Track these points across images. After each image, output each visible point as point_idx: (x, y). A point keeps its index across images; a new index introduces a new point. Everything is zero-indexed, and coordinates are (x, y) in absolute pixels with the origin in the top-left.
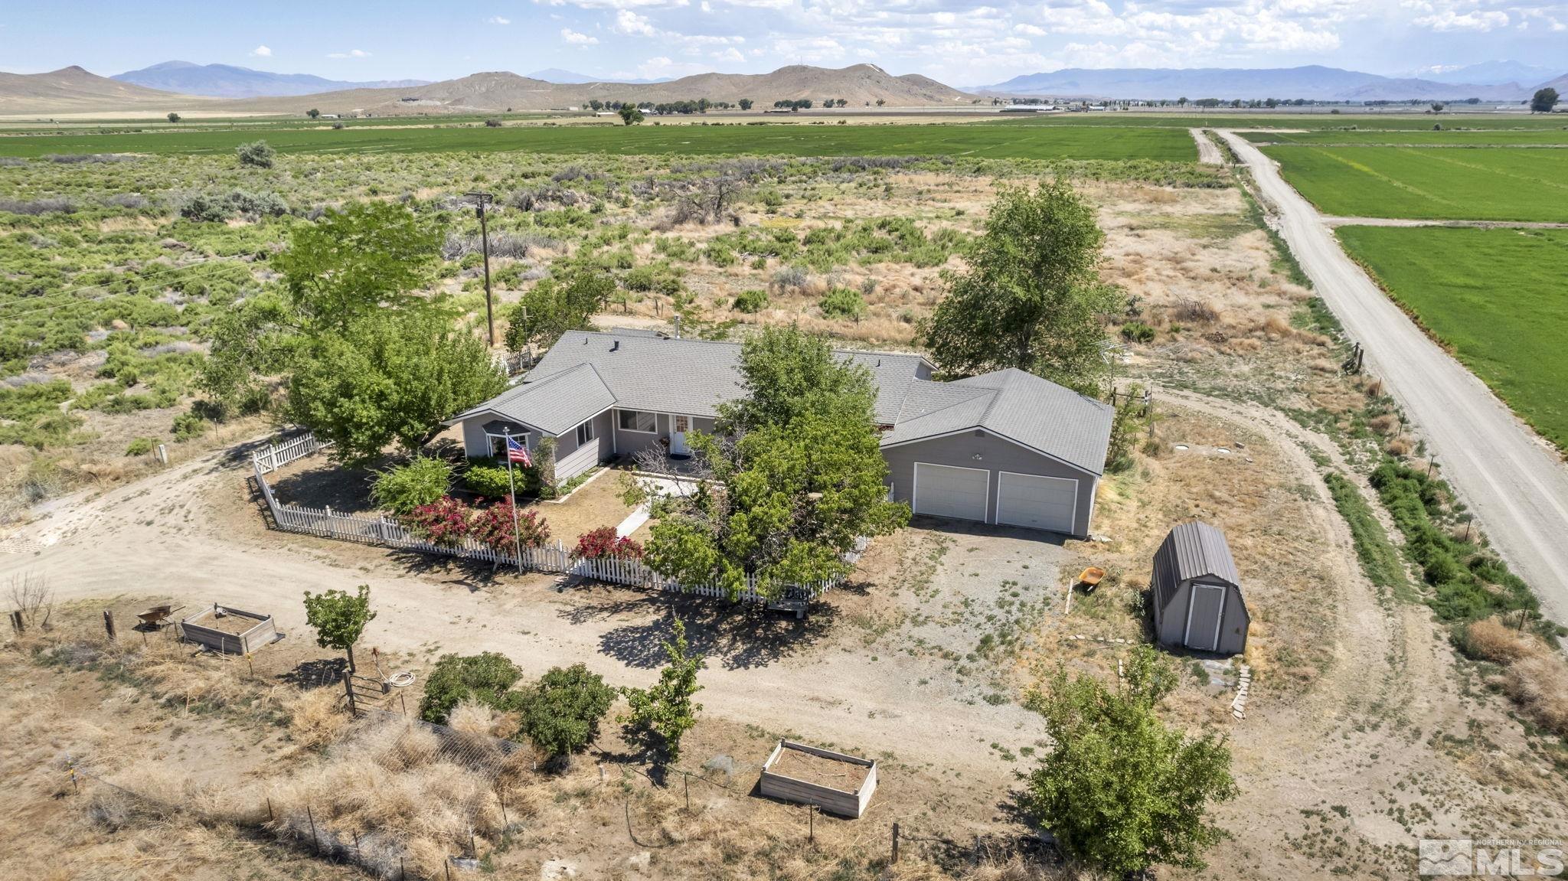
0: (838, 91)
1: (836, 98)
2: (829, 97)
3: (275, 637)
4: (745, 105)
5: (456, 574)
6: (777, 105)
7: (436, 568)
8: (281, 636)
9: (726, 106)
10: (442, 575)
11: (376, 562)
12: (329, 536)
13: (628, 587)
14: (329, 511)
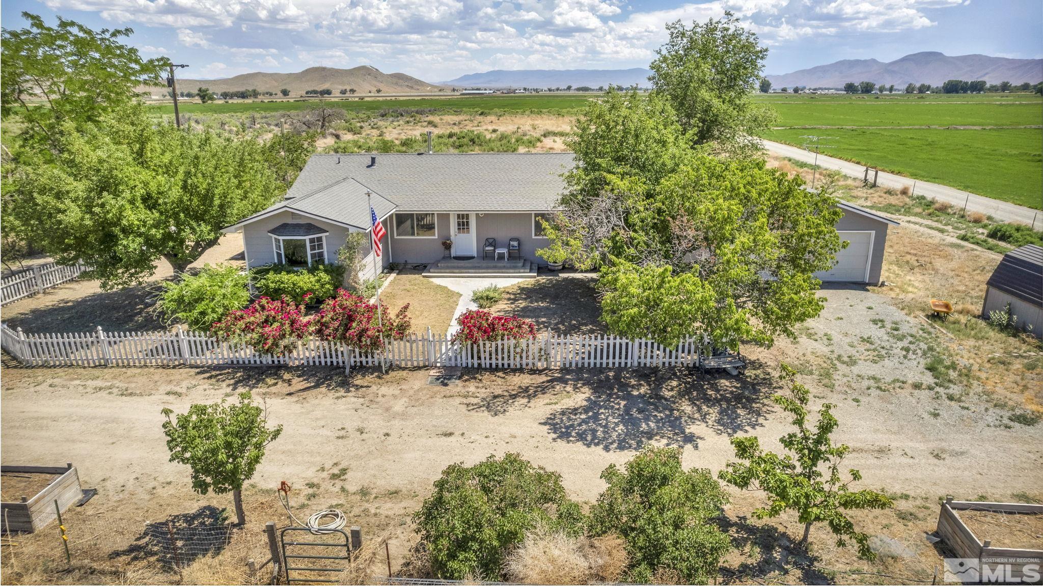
0: (349, 84)
1: (348, 88)
2: (344, 88)
3: (80, 496)
4: (285, 93)
5: (298, 383)
6: (307, 93)
7: (270, 381)
8: (89, 493)
9: (271, 95)
10: (282, 387)
11: (185, 384)
12: (104, 365)
13: (521, 370)
14: (102, 335)
